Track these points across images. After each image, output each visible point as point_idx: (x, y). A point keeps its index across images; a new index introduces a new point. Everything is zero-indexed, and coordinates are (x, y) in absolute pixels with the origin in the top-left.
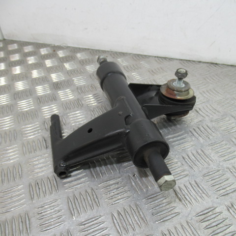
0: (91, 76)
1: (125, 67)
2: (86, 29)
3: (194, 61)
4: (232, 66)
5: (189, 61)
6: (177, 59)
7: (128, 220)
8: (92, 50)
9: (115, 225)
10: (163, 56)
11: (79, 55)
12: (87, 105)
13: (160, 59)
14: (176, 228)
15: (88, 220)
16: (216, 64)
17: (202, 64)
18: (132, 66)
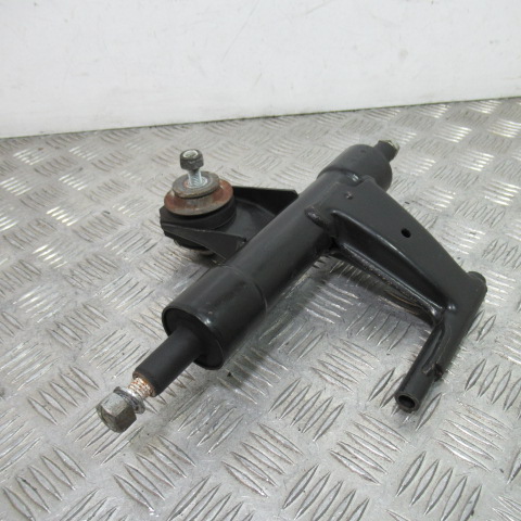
0: (25, 201)
1: (96, 162)
3: (231, 120)
4: (302, 115)
6: (196, 123)
7: (260, 461)
9: (241, 482)
10: (167, 123)
12: (52, 267)
13: (164, 130)
14: (349, 434)
15: (184, 499)
16: (274, 117)
17: (249, 124)
18: (110, 157)
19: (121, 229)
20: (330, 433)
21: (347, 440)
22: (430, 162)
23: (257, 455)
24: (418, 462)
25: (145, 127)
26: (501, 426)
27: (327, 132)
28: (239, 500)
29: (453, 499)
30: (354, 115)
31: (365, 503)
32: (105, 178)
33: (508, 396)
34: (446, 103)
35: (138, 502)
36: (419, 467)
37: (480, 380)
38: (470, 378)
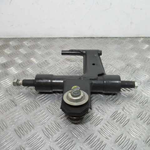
0: (25, 55)
1: (44, 46)
2: (12, 25)
4: (101, 38)
5: (79, 38)
8: (19, 38)
11: (11, 43)
12: (31, 74)
13: (63, 39)
14: (103, 126)
15: (59, 137)
16: (93, 38)
17: (87, 39)
18: (48, 46)
19: (49, 65)
20: (99, 125)
21: (103, 128)
22: (136, 54)
23: (79, 129)
24: (121, 136)
25: (58, 38)
26: (145, 129)
27: (108, 43)
28: (73, 139)
29: (129, 147)
30: (116, 39)
31: (106, 145)
32: (47, 51)
33: (148, 122)
34: (143, 37)
35: (47, 137)
36: (121, 137)
37: (141, 116)
38: (138, 115)
